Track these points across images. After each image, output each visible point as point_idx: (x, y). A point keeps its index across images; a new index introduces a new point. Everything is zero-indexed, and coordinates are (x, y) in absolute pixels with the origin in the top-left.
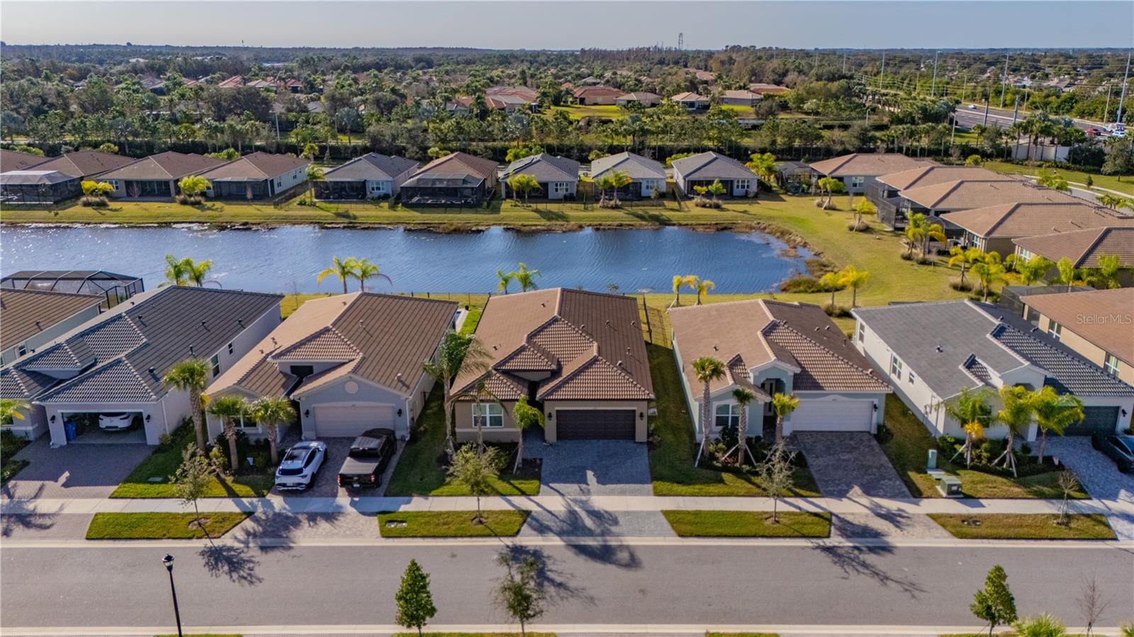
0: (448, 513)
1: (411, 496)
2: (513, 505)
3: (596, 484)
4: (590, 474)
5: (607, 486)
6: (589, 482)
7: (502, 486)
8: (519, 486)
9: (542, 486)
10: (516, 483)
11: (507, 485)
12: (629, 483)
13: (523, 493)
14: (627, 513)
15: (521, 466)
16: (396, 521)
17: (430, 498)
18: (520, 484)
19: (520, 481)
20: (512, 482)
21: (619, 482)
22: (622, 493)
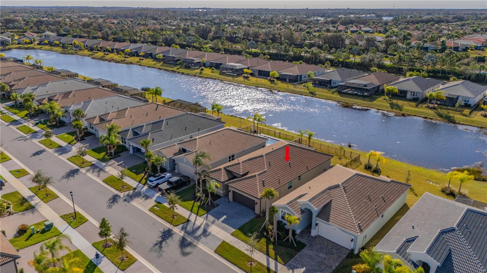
2: (189, 217)
4: (224, 217)
6: (220, 220)
9: (206, 214)
12: (230, 226)
13: (197, 214)
14: (213, 236)
15: (210, 205)
21: (228, 224)
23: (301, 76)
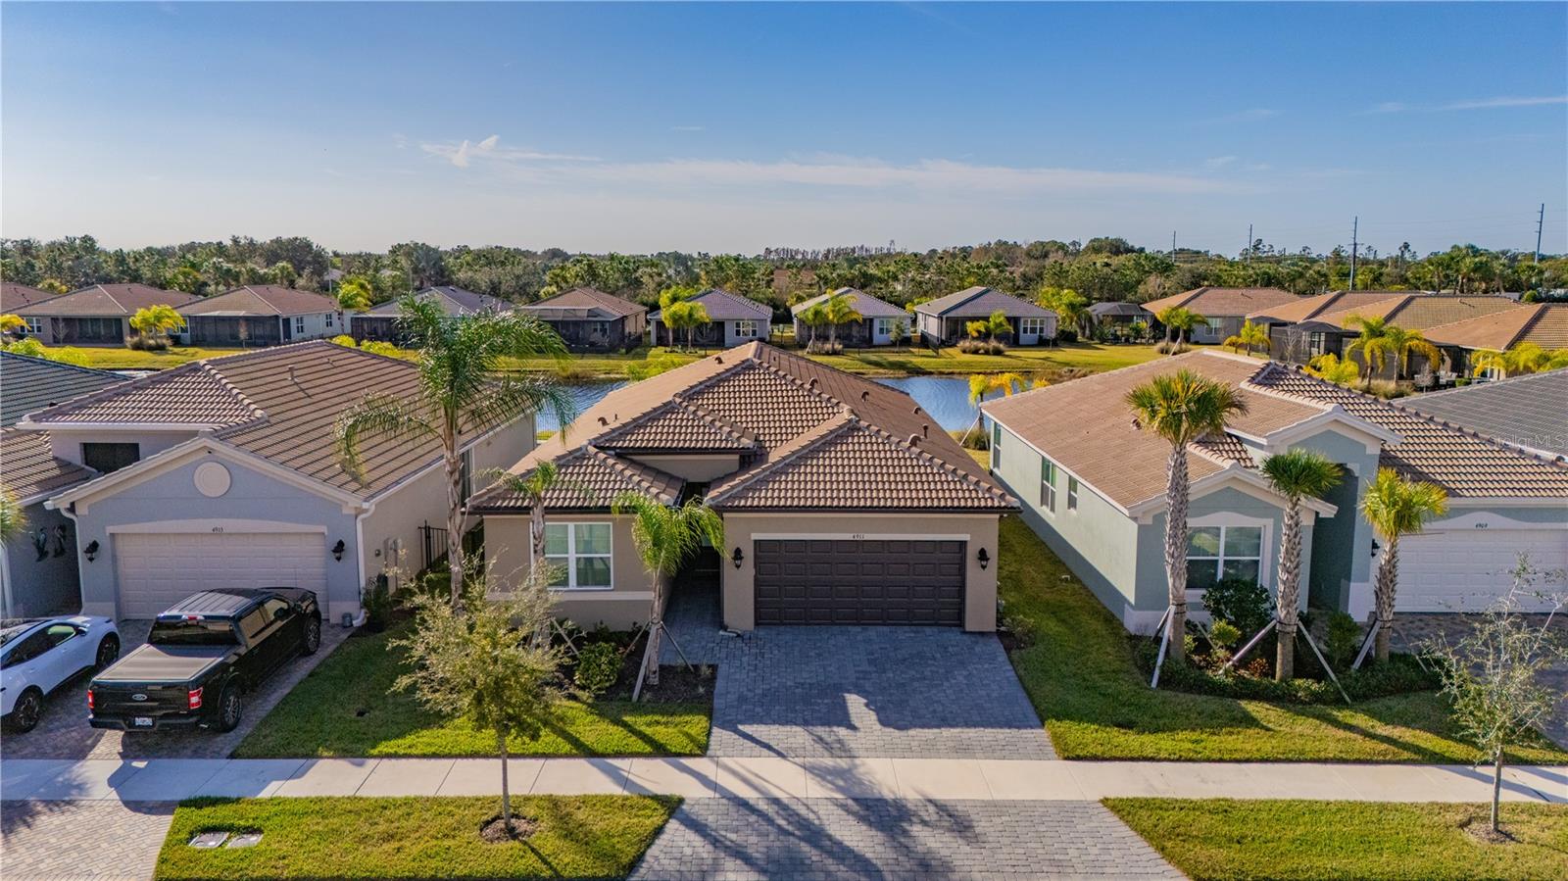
0: (408, 802)
1: (312, 755)
2: (625, 783)
3: (878, 726)
4: (855, 703)
5: (912, 732)
6: (856, 722)
7: (593, 730)
8: (648, 731)
9: (715, 730)
10: (640, 722)
11: (612, 728)
12: (975, 726)
13: (660, 751)
14: (995, 808)
15: (655, 680)
16: (230, 829)
17: (371, 763)
18: (649, 725)
19: (649, 718)
20: (626, 719)
21: (944, 722)
22: (963, 751)
23: (287, 321)
